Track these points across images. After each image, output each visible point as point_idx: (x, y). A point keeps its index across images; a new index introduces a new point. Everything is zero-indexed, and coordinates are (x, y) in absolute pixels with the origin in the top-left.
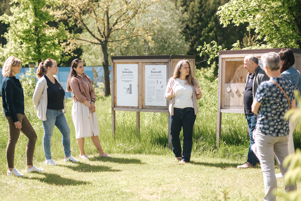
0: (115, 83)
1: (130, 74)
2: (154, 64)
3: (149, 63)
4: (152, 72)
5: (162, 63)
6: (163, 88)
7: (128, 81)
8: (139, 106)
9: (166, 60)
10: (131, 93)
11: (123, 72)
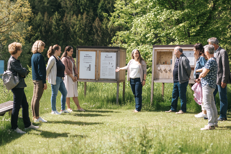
0: (79, 64)
1: (89, 58)
2: (107, 52)
3: (104, 51)
4: (106, 57)
5: (113, 52)
6: (113, 67)
7: (89, 63)
8: (95, 79)
9: (116, 50)
10: (90, 70)
11: (85, 57)
